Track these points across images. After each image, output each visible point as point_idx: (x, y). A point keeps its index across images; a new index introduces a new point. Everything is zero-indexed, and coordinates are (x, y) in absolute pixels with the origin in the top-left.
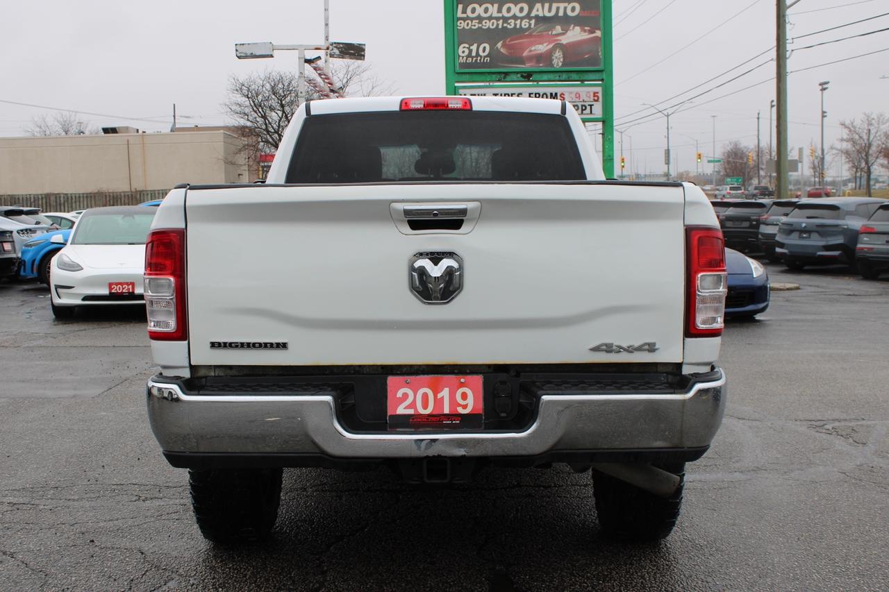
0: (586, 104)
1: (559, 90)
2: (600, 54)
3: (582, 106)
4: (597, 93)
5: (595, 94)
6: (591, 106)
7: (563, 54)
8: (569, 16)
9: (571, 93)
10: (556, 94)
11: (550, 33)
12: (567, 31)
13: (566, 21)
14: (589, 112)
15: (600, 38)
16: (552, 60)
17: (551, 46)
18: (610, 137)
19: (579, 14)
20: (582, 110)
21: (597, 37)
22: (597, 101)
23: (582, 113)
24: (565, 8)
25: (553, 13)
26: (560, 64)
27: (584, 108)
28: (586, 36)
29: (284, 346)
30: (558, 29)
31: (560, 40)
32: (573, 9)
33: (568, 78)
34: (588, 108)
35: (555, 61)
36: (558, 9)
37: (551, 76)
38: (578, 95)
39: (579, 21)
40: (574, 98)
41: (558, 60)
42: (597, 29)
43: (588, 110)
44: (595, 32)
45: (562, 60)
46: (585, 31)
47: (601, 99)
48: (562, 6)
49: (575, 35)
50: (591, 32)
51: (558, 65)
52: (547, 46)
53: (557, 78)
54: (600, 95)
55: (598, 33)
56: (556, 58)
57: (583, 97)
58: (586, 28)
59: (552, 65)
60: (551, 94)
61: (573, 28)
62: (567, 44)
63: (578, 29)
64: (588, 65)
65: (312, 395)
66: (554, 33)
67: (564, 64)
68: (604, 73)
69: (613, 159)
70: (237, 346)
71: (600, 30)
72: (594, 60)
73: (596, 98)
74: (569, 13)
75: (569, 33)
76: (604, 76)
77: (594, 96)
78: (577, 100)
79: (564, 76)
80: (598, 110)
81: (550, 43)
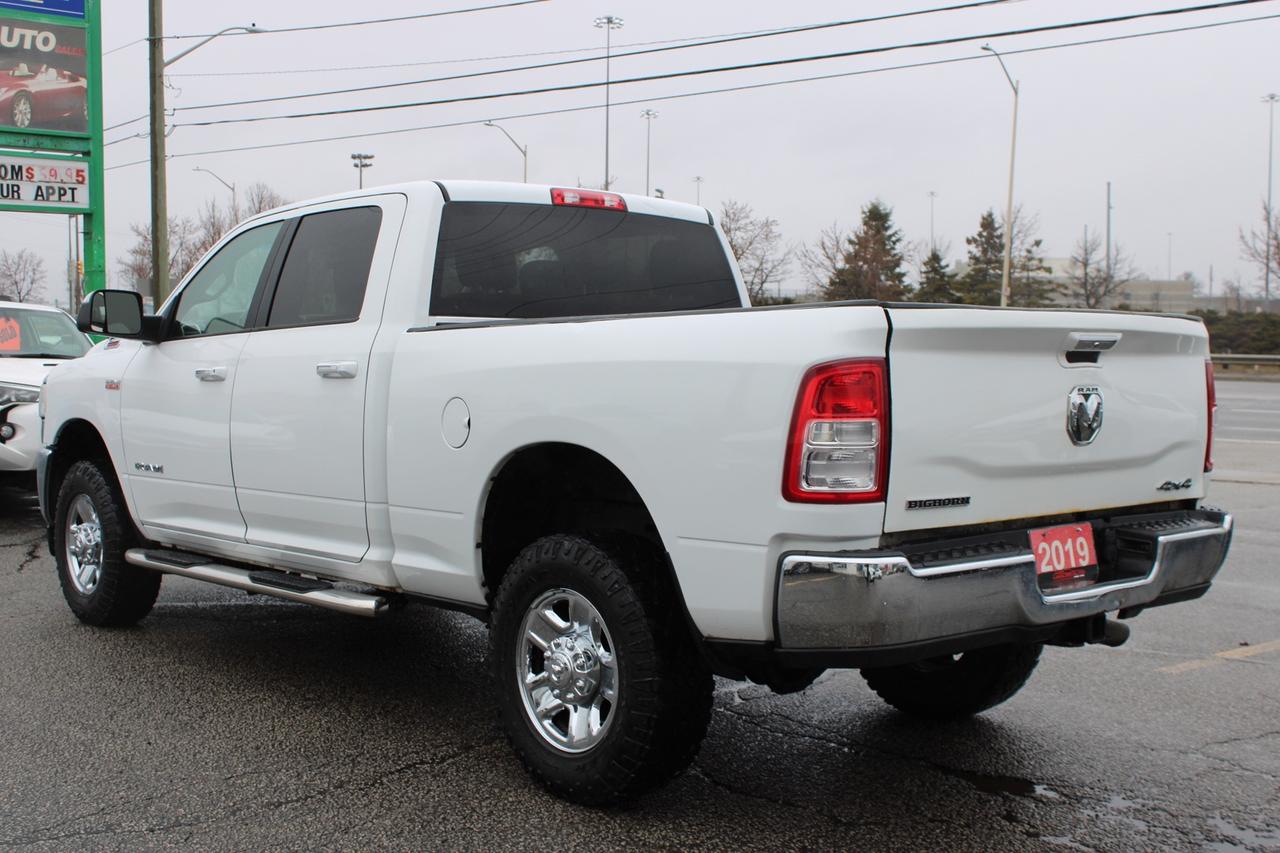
0: (66, 186)
1: (25, 163)
2: (86, 113)
3: (60, 189)
4: (82, 171)
5: (79, 172)
6: (73, 190)
7: (31, 108)
8: (38, 50)
9: (43, 168)
10: (20, 168)
11: (11, 73)
12: (36, 74)
13: (35, 58)
14: (70, 199)
15: (86, 90)
16: (13, 115)
17: (12, 93)
18: (100, 238)
19: (54, 50)
20: (60, 195)
21: (81, 87)
22: (82, 183)
23: (60, 199)
24: (34, 38)
25: (14, 43)
26: (27, 123)
27: (62, 192)
28: (65, 84)
29: (965, 501)
30: (23, 69)
31: (27, 86)
32: (46, 41)
33: (38, 144)
34: (69, 192)
35: (18, 118)
36: (22, 37)
37: (12, 140)
38: (53, 172)
39: (54, 60)
40: (48, 176)
41: (23, 116)
42: (81, 76)
43: (68, 196)
44: (78, 80)
45: (29, 116)
46: (64, 77)
47: (87, 181)
48: (29, 33)
49: (48, 80)
50: (73, 79)
51: (23, 123)
52: (6, 92)
53: (21, 143)
54: (86, 174)
55: (83, 82)
56: (21, 112)
57: (62, 175)
58: (65, 72)
59: (14, 123)
60: (13, 167)
61: (47, 69)
62: (37, 92)
63: (53, 72)
64: (69, 128)
65: (1018, 555)
66: (17, 73)
67: (33, 123)
68: (91, 143)
69: (104, 271)
70: (930, 505)
71: (85, 77)
72: (77, 122)
73: (80, 179)
74: (40, 46)
75: (41, 77)
76: (91, 147)
77: (78, 175)
78: (53, 179)
79: (32, 141)
80: (83, 198)
81: (11, 88)
